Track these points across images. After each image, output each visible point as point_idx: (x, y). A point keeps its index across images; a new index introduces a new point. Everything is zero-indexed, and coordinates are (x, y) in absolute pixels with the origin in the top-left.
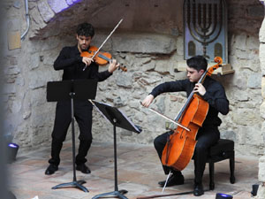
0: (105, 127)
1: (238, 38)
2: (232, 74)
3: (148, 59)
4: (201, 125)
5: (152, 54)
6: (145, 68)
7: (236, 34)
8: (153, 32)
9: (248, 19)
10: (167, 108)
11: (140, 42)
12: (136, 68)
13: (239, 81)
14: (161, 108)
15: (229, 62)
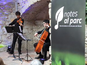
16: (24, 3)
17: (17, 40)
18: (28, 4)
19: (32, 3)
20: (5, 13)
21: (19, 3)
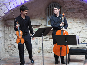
0: (16, 51)
9: (68, 13)
10: (39, 43)
14: (37, 43)
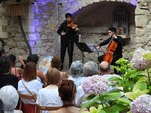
1: (132, 26)
2: (130, 39)
3: (100, 35)
4: (115, 50)
5: (101, 34)
6: (99, 38)
7: (131, 25)
8: (102, 26)
11: (97, 29)
12: (96, 38)
13: (132, 41)
15: (128, 34)
16: (70, 4)
17: (67, 50)
18: (78, 5)
19: (85, 5)
20: (45, 16)
21: (61, 4)
